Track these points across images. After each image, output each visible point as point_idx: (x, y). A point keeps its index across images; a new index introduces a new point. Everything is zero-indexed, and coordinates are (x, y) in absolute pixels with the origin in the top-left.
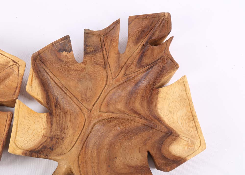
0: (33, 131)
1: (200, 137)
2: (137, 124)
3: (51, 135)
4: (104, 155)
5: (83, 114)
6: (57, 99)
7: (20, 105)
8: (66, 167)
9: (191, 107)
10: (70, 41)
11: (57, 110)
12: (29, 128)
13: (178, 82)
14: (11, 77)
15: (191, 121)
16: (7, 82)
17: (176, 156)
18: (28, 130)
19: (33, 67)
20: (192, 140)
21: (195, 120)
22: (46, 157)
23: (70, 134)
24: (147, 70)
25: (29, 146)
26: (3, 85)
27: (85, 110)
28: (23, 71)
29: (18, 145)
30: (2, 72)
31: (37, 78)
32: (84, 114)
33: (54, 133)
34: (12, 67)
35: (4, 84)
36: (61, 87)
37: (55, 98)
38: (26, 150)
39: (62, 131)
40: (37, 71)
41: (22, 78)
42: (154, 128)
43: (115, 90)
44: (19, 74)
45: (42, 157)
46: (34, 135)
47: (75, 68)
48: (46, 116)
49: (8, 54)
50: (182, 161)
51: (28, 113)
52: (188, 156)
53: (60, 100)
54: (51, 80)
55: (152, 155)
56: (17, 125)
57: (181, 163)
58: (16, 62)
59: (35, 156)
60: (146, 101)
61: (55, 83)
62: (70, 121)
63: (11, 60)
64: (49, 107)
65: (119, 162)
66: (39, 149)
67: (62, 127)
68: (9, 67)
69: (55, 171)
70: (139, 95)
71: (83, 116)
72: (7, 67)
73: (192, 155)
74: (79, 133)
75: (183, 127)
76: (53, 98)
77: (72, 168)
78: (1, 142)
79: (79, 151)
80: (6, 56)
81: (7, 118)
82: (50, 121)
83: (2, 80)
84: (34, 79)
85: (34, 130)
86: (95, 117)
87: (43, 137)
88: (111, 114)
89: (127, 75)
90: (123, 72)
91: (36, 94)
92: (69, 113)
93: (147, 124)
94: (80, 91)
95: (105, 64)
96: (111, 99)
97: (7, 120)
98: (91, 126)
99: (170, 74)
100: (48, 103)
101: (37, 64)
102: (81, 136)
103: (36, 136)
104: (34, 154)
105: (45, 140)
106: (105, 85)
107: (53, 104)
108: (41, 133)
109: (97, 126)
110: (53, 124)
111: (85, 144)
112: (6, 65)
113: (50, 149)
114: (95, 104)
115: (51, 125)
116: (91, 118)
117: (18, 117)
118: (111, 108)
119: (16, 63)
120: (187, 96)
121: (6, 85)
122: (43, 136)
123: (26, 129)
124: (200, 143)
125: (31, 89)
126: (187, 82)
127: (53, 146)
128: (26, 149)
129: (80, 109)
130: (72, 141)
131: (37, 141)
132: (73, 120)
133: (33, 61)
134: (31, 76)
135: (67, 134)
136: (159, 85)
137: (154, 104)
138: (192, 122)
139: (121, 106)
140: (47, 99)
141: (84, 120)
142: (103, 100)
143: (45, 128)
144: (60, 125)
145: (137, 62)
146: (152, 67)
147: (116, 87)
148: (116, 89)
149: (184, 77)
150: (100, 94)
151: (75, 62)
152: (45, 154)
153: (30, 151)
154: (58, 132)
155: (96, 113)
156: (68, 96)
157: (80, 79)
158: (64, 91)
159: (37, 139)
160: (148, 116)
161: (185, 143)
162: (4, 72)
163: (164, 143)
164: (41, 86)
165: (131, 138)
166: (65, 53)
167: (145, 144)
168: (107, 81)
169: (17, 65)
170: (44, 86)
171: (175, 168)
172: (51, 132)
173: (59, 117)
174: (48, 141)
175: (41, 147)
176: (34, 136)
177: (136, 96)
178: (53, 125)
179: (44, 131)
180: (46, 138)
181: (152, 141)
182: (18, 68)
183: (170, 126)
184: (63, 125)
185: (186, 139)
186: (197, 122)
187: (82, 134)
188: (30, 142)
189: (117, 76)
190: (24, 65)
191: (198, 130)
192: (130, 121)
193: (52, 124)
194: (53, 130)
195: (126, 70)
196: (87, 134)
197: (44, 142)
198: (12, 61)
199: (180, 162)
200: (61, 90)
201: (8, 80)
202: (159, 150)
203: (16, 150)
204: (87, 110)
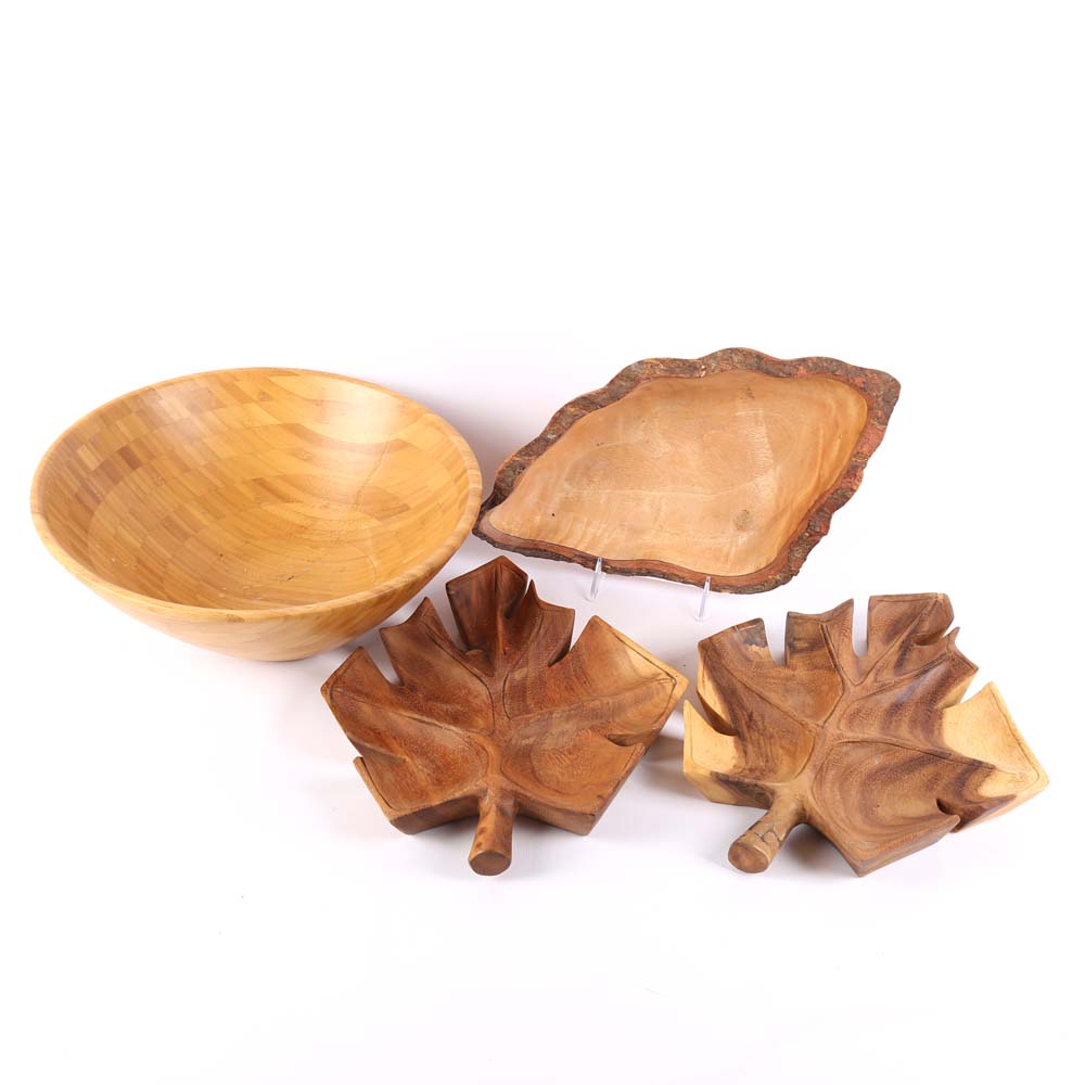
1: (1036, 769)
3: (749, 766)
4: (853, 799)
5: (807, 732)
6: (750, 715)
9: (1010, 727)
10: (763, 628)
11: (752, 732)
13: (980, 694)
15: (1013, 749)
17: (997, 797)
19: (703, 660)
20: (1022, 772)
21: (1022, 746)
23: (786, 765)
24: (917, 676)
27: (811, 726)
32: (810, 731)
33: (754, 764)
36: (759, 693)
37: (745, 712)
38: (716, 772)
39: (767, 761)
40: (711, 669)
42: (945, 758)
46: (720, 761)
47: (775, 674)
48: (733, 740)
52: (1018, 793)
53: (756, 715)
54: (739, 684)
55: (946, 803)
56: (691, 739)
60: (919, 728)
61: (746, 686)
62: (781, 747)
64: (736, 727)
65: (884, 812)
67: (767, 756)
70: (906, 720)
71: (809, 735)
74: (806, 758)
76: (743, 714)
79: (812, 780)
82: (742, 748)
84: (706, 679)
87: (735, 768)
89: (880, 681)
90: (871, 677)
91: (713, 703)
93: (931, 752)
95: (835, 665)
99: (963, 684)
100: (735, 721)
105: (740, 770)
106: (841, 694)
107: (744, 722)
108: (729, 760)
109: (837, 749)
110: (749, 752)
111: (820, 773)
114: (828, 719)
115: (744, 754)
116: (825, 737)
120: (1001, 712)
122: (735, 766)
124: (1036, 776)
125: (704, 691)
126: (998, 691)
128: (713, 771)
129: (801, 724)
130: (794, 770)
131: (727, 769)
132: (787, 745)
134: (701, 675)
135: (779, 764)
137: (936, 733)
138: (1017, 750)
139: (873, 732)
140: (732, 715)
141: (813, 740)
143: (734, 757)
144: (762, 754)
145: (894, 667)
146: (926, 671)
147: (863, 698)
148: (864, 700)
149: (991, 684)
150: (833, 707)
151: (774, 665)
153: (722, 775)
154: (762, 763)
155: (832, 730)
157: (787, 691)
158: (764, 699)
161: (1009, 777)
163: (967, 783)
165: (901, 778)
166: (755, 648)
167: (930, 786)
168: (843, 689)
172: (747, 763)
173: (758, 743)
174: (746, 771)
177: (900, 719)
178: (749, 754)
181: (944, 781)
183: (973, 758)
184: (769, 754)
185: (1009, 772)
186: (1026, 747)
188: (716, 767)
189: (862, 683)
191: (1031, 759)
192: (897, 748)
193: (745, 752)
194: (750, 761)
195: (877, 675)
200: (758, 698)
202: (959, 794)
204: (814, 726)
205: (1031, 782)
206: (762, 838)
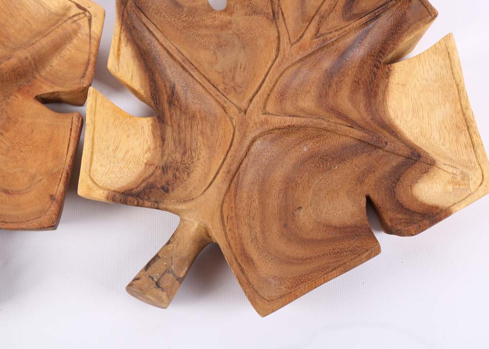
0: (125, 153)
1: (482, 166)
2: (343, 140)
3: (163, 162)
4: (274, 201)
5: (228, 119)
6: (173, 88)
7: (98, 100)
8: (196, 225)
9: (462, 102)
11: (173, 111)
12: (117, 147)
13: (435, 49)
14: (75, 41)
15: (461, 133)
16: (67, 51)
17: (427, 205)
18: (115, 151)
19: (121, 18)
20: (465, 171)
21: (471, 130)
22: (156, 204)
23: (202, 161)
24: (366, 24)
25: (119, 183)
26: (59, 58)
27: (233, 111)
28: (100, 28)
29: (97, 180)
30: (57, 30)
31: (129, 42)
32: (231, 119)
33: (170, 158)
34: (76, 18)
35: (61, 55)
36: (181, 61)
37: (168, 85)
38: (114, 191)
39: (184, 153)
40: (130, 28)
41: (99, 43)
42: (380, 148)
43: (295, 68)
44: (91, 33)
45: (146, 205)
46: (128, 162)
47: (208, 22)
48: (150, 123)
50: (443, 214)
51: (115, 116)
52: (455, 204)
53: (179, 89)
54: (160, 47)
55: (376, 203)
56: (93, 139)
57: (440, 220)
58: (85, 7)
59: (132, 204)
60: (362, 91)
61: (168, 52)
62: (202, 133)
63: (72, 3)
64: (156, 104)
65: (305, 218)
66: (139, 189)
67: (185, 145)
68: (70, 18)
69: (174, 234)
70: (348, 80)
71: (229, 123)
72: (66, 18)
73: (463, 203)
74: (223, 157)
75: (444, 145)
76: (165, 86)
77: (210, 227)
78: (62, 175)
79: (223, 194)
81: (72, 125)
82: (159, 133)
83: (56, 46)
84: (123, 44)
85: (128, 151)
86: (256, 124)
87: (147, 167)
88: (288, 118)
89: (321, 35)
90: (312, 28)
91: (129, 76)
92: (198, 116)
93: (366, 140)
94: (220, 70)
95: (273, 12)
96: (287, 86)
97: (71, 129)
98: (247, 142)
99: (416, 33)
100: (155, 97)
101: (127, 13)
102: (225, 163)
103: (131, 164)
104: (130, 198)
105: (150, 173)
106: (274, 57)
107: (165, 97)
108: (141, 157)
109: (258, 142)
110: (166, 140)
111: (235, 179)
112: (64, 15)
113: (161, 190)
114: (253, 97)
115: (162, 142)
116: (247, 126)
117: (94, 123)
118: (289, 107)
119: (85, 10)
120: (454, 78)
121: (65, 57)
122: (146, 164)
123: (111, 149)
124: (481, 178)
125: (118, 65)
126: (455, 48)
127: (168, 184)
128: (112, 189)
129: (223, 107)
130: (207, 175)
131: (136, 173)
132: (208, 130)
133: (121, 7)
134: (117, 38)
135: (195, 159)
136: (390, 56)
137: (380, 97)
138: (465, 135)
139: (308, 103)
140: (152, 89)
141: (232, 131)
142: (271, 90)
143: (149, 149)
144: (180, 143)
145: (344, 7)
146: (377, 17)
147: (298, 61)
148: (299, 65)
149: (448, 38)
150: (263, 77)
151: (210, 9)
152: (153, 199)
153: (123, 193)
154: (178, 156)
155: (256, 116)
156: (197, 81)
157: (219, 46)
158: (187, 71)
159: (135, 170)
160: (367, 123)
161: (449, 177)
162: (60, 30)
163: (401, 178)
164: (139, 61)
165: (330, 169)
167: (360, 180)
168: (278, 49)
169: (87, 14)
170: (144, 59)
171: (426, 229)
172: (162, 155)
173: (179, 126)
174: (157, 174)
175: (144, 185)
176: (128, 164)
177: (341, 81)
178: (166, 142)
179: (148, 153)
180: (152, 168)
181: (377, 174)
182: (90, 20)
183: (415, 142)
184: (188, 142)
185: (450, 170)
186: (475, 133)
187: (228, 160)
188: (120, 176)
189: (301, 38)
190: (101, 15)
191: (478, 151)
192: (328, 133)
193: (163, 140)
194: (166, 152)
195: (320, 24)
196: (238, 160)
197: (150, 176)
198: (74, 5)
199: (437, 217)
200: (181, 69)
201: (68, 46)
202: (392, 192)
203: (94, 190)
204: (236, 110)
205: (473, 187)
206: (157, 284)
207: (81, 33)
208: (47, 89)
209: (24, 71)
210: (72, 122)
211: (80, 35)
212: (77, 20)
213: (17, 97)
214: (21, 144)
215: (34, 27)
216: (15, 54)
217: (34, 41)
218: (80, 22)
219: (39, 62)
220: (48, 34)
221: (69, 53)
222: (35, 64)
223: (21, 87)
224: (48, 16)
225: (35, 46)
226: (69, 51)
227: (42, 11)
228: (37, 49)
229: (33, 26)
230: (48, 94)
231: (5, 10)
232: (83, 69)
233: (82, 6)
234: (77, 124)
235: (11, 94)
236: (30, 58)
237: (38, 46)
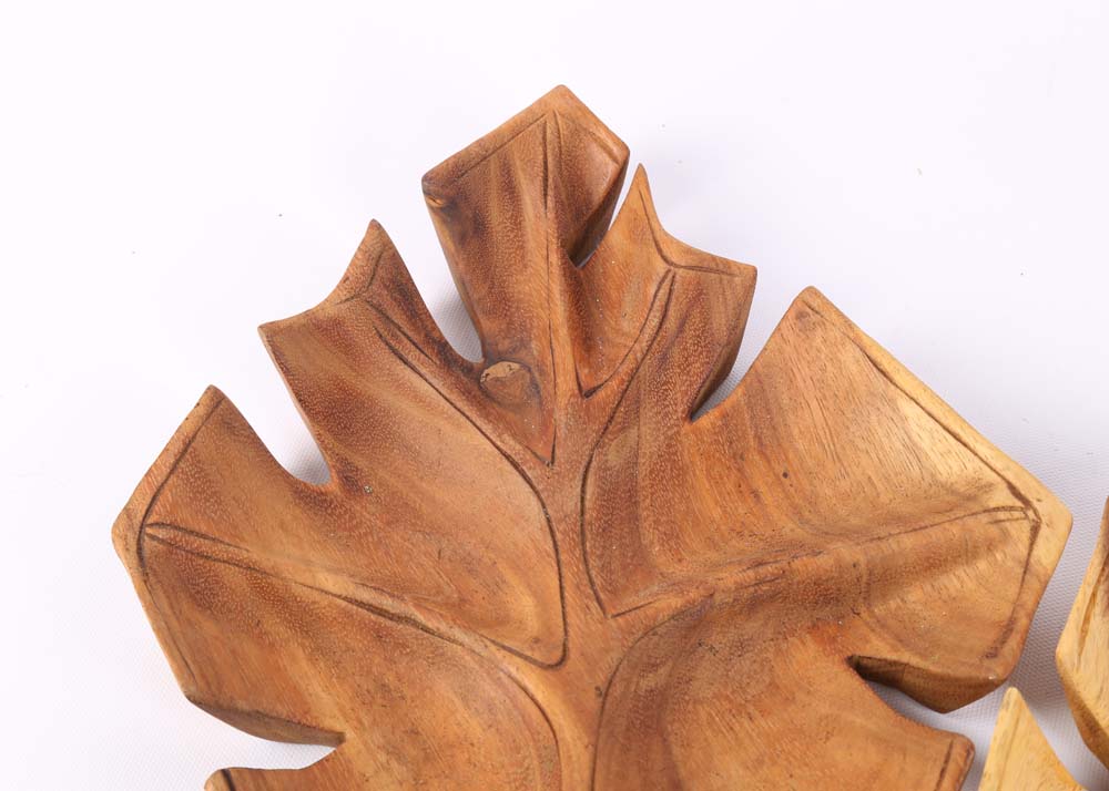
7: (1020, 723)
14: (982, 565)
16: (955, 580)
26: (928, 588)
28: (1054, 554)
30: (947, 525)
34: (1002, 515)
35: (936, 584)
41: (1044, 588)
44: (1032, 560)
49: (992, 447)
51: (1044, 775)
58: (1029, 497)
63: (999, 479)
68: (987, 510)
72: (976, 507)
80: (976, 454)
81: (946, 762)
83: (931, 561)
84: (1098, 609)
97: (943, 771)
112: (971, 498)
117: (1001, 775)
119: (1027, 503)
121: (944, 592)
125: (1080, 655)
162: (955, 530)
169: (1031, 514)
182: (1035, 530)
190: (1063, 528)
198: (1005, 485)
201: (960, 571)
207: (1005, 554)
208: (879, 649)
209: (839, 590)
210: (948, 756)
211: (999, 556)
212: (1004, 521)
213: (803, 643)
214: (794, 757)
215: (884, 498)
216: (831, 547)
217: (882, 535)
218: (1012, 528)
219: (881, 580)
220: (921, 528)
221: (959, 586)
222: (868, 584)
223: (820, 624)
224: (925, 485)
225: (883, 545)
226: (959, 581)
227: (915, 471)
228: (886, 552)
229: (882, 496)
230: (880, 660)
231: (825, 441)
232: (992, 635)
233: (1023, 492)
234: (962, 764)
235: (793, 632)
236: (863, 567)
237: (892, 546)
